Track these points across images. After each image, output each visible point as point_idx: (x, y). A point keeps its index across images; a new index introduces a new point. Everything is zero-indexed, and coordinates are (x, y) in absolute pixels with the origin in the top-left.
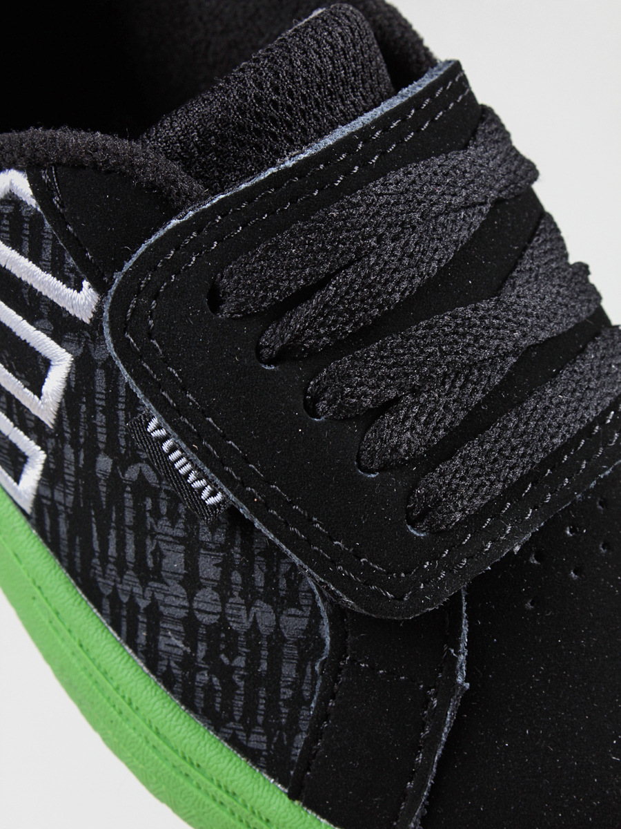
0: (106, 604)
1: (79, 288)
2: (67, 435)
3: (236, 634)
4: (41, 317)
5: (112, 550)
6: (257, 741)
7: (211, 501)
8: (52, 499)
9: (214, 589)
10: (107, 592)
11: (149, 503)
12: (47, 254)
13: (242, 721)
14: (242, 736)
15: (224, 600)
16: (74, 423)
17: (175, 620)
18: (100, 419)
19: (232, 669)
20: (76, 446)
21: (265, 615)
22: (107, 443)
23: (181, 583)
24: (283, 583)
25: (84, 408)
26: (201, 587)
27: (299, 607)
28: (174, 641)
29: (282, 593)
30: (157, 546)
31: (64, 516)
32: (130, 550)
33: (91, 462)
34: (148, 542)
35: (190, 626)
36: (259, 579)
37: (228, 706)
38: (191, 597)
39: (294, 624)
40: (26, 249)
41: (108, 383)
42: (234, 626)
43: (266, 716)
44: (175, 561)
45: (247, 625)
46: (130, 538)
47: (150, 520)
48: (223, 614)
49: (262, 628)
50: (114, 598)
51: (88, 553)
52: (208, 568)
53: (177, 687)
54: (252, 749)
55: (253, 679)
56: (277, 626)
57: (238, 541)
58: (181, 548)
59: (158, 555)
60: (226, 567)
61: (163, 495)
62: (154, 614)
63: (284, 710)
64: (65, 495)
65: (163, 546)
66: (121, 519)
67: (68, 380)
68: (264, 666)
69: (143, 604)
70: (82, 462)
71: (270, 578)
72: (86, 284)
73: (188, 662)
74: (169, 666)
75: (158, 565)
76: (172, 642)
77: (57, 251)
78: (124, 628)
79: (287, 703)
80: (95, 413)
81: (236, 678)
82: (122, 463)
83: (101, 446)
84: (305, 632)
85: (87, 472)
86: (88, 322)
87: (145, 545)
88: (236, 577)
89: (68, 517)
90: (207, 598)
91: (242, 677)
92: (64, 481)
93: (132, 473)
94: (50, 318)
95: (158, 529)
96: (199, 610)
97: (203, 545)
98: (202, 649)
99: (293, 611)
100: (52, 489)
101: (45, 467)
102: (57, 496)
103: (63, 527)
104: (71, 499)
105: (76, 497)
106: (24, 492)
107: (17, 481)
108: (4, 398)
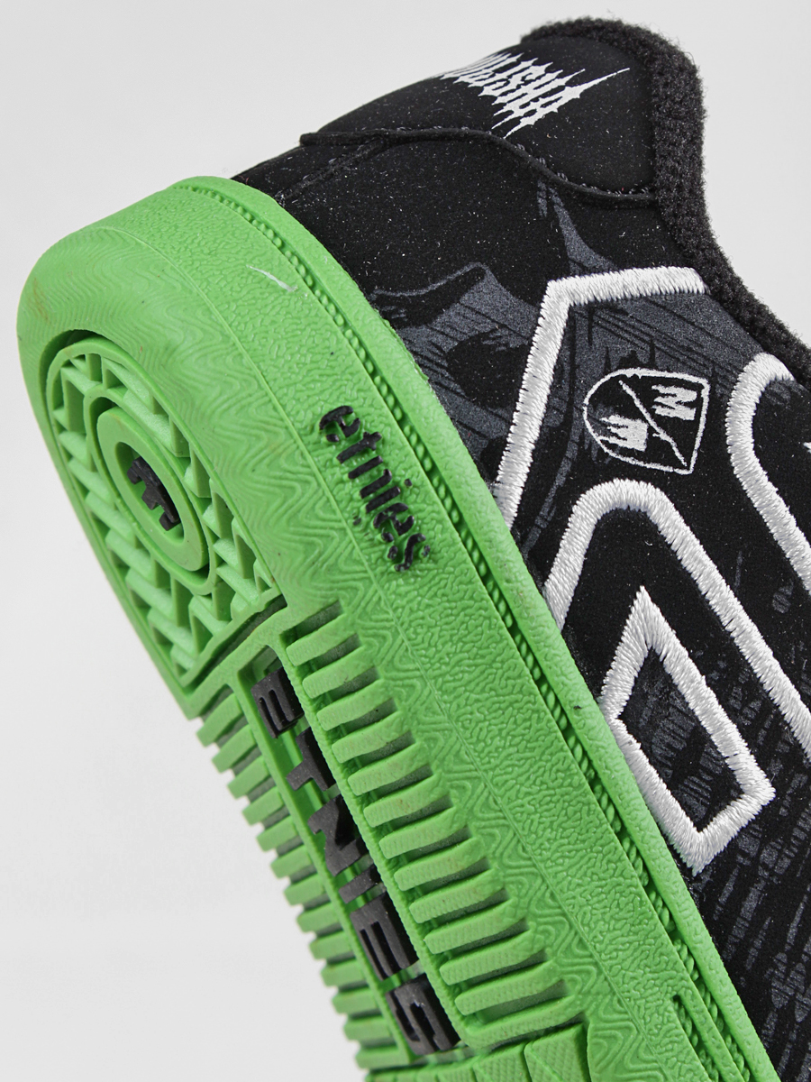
0: (771, 1022)
8: (756, 860)
10: (778, 1003)
31: (760, 886)
50: (786, 1014)
64: (780, 856)
78: (785, 1059)
89: (769, 888)
92: (788, 836)
100: (763, 844)
101: (767, 811)
102: (765, 854)
103: (751, 903)
104: (787, 862)
105: (795, 862)
106: (704, 844)
107: (700, 826)
108: (756, 705)
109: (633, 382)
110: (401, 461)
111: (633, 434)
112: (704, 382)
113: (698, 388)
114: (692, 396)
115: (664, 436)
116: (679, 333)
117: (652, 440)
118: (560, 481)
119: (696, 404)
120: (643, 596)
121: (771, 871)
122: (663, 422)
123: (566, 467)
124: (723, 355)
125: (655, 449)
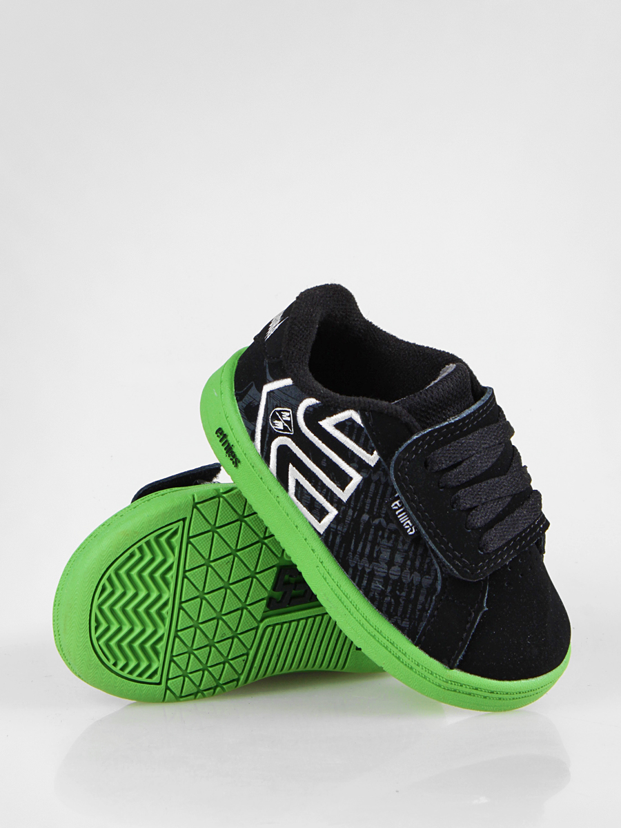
0: (351, 570)
1: (372, 454)
2: (352, 506)
3: (404, 584)
4: (354, 462)
5: (359, 549)
6: (405, 624)
7: (411, 533)
8: (336, 529)
9: (399, 566)
10: (353, 565)
11: (380, 533)
12: (362, 439)
13: (401, 616)
14: (399, 622)
15: (402, 571)
16: (356, 501)
17: (380, 577)
18: (369, 501)
19: (400, 596)
20: (354, 510)
21: (416, 577)
22: (369, 510)
23: (386, 563)
24: (426, 566)
25: (362, 496)
26: (394, 565)
27: (430, 575)
28: (378, 585)
29: (425, 570)
30: (380, 549)
31: (340, 535)
32: (367, 550)
33: (360, 516)
34: (376, 547)
35: (386, 579)
36: (417, 564)
37: (396, 610)
38: (389, 569)
39: (427, 581)
40: (354, 438)
41: (375, 488)
42: (404, 580)
43: (410, 616)
44: (386, 555)
45: (409, 580)
46: (369, 546)
47: (379, 539)
48: (400, 576)
49: (414, 582)
50: (355, 568)
51: (347, 549)
52: (398, 558)
53: (376, 603)
54: (403, 627)
55: (407, 600)
56: (421, 582)
57: (413, 549)
58: (389, 550)
59: (379, 552)
60: (406, 559)
61: (387, 530)
62: (372, 575)
63: (418, 613)
64: (343, 528)
65: (382, 549)
66: (366, 538)
67: (358, 486)
68: (413, 596)
69: (367, 570)
70: (355, 515)
71: (422, 563)
72: (375, 452)
73: (382, 593)
74: (374, 595)
75: (378, 556)
76: (377, 585)
77: (367, 439)
78: (357, 580)
79: (419, 610)
80: (367, 498)
81: (401, 600)
82: (373, 517)
83: (366, 511)
84: (430, 585)
85: (356, 521)
86: (373, 466)
87: (374, 548)
88: (409, 563)
89: (342, 536)
90: (395, 570)
91: (403, 600)
92: (344, 522)
93: (376, 521)
94: (357, 463)
95: (381, 543)
96: (391, 574)
97: (398, 550)
98: (389, 588)
99: (427, 577)
100: (337, 525)
101: (337, 517)
102: (339, 528)
103: (338, 540)
104: (346, 529)
105: (348, 529)
106: (322, 526)
107: (320, 521)
108: (325, 490)
109: (278, 411)
110: (232, 440)
111: (280, 425)
112: (290, 410)
113: (289, 412)
114: (288, 414)
115: (286, 425)
116: (284, 398)
117: (284, 426)
118: (267, 439)
119: (289, 416)
120: (291, 465)
121: (342, 532)
122: (285, 421)
123: (268, 435)
124: (293, 402)
125: (285, 429)
